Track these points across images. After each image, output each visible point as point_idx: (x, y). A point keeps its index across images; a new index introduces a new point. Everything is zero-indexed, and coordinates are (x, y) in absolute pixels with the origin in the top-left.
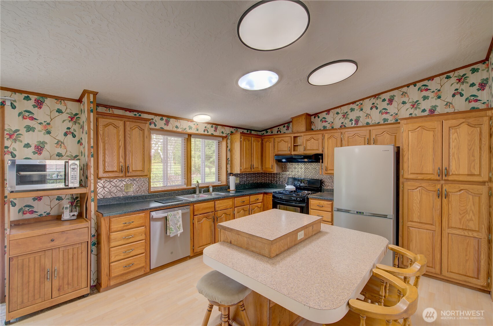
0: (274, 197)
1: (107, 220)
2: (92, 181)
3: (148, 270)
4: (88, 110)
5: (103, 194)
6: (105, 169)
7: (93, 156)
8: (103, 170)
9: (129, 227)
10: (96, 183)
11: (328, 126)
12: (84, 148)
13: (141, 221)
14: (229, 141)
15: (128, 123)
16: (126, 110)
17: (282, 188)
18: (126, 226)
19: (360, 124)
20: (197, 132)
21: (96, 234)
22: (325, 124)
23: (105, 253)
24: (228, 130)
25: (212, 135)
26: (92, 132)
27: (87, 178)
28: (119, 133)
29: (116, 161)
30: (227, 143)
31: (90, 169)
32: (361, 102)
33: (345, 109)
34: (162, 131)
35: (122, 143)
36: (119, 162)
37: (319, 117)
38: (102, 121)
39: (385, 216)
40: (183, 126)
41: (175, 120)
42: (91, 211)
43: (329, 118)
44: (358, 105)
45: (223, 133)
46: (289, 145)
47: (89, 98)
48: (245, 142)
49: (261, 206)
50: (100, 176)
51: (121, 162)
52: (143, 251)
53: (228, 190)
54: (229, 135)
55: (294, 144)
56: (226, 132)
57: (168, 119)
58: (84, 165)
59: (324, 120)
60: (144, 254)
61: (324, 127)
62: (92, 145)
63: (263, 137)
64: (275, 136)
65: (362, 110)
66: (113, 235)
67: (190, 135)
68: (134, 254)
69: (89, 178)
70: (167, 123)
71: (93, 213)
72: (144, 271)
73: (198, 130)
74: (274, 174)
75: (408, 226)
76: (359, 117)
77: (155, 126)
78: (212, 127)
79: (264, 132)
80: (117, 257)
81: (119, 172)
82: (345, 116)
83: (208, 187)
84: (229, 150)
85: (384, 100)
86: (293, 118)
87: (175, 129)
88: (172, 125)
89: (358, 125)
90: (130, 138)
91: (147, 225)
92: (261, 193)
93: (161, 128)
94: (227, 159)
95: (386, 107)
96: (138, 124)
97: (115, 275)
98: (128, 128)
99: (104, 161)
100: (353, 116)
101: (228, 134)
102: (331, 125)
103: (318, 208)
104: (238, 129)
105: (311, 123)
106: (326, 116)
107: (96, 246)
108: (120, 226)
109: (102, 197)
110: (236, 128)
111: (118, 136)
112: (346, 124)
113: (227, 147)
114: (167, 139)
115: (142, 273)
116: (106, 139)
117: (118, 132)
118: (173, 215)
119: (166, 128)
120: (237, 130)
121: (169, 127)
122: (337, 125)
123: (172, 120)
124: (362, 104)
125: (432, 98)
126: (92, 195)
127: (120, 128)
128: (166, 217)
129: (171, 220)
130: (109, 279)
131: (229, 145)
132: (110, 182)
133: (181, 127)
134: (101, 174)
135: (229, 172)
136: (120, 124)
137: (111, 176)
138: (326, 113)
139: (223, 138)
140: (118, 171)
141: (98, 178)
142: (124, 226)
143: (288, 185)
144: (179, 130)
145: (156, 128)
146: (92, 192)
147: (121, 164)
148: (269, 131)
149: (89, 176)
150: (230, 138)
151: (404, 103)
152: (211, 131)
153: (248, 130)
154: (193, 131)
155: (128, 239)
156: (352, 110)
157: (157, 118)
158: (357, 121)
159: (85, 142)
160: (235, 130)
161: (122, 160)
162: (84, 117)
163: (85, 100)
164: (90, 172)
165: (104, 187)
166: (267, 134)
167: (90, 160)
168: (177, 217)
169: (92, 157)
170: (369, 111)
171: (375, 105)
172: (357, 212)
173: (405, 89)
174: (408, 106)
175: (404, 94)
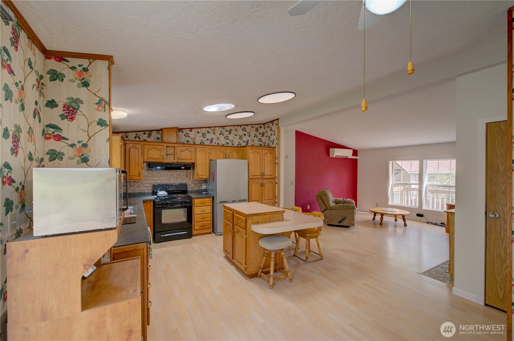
11: (191, 142)
19: (213, 144)
22: (188, 139)
32: (214, 128)
33: (204, 131)
37: (183, 132)
43: (192, 134)
44: (212, 130)
46: (162, 154)
55: (166, 153)
59: (187, 135)
61: (188, 141)
64: (143, 143)
65: (214, 134)
76: (213, 138)
82: (204, 135)
85: (227, 131)
86: (163, 129)
89: (212, 144)
95: (228, 135)
100: (209, 136)
102: (193, 140)
103: (201, 205)
106: (189, 133)
112: (204, 141)
122: (198, 142)
124: (214, 130)
125: (247, 136)
138: (189, 130)
156: (208, 132)
158: (211, 141)
170: (218, 136)
171: (222, 132)
172: (232, 201)
173: (236, 127)
174: (238, 137)
175: (236, 130)
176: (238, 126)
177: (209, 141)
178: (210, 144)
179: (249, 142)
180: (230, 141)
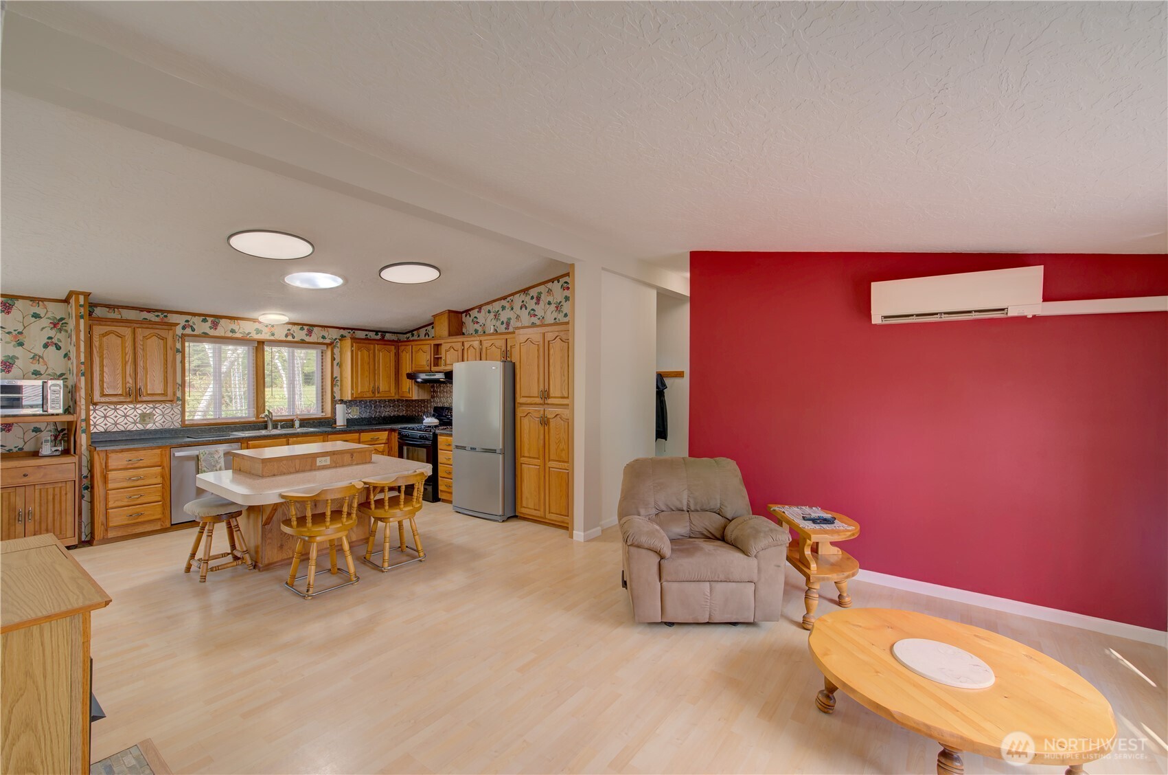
0: (399, 434)
1: (103, 455)
2: (83, 407)
3: (169, 525)
4: (76, 316)
5: (104, 427)
6: (103, 391)
7: (83, 374)
8: (101, 393)
9: (136, 465)
10: (88, 411)
12: (72, 363)
13: (157, 460)
14: (336, 351)
15: (139, 331)
16: (141, 310)
17: (419, 423)
18: (132, 464)
20: (272, 338)
21: (89, 475)
22: (476, 327)
23: (99, 497)
24: (335, 334)
25: (303, 342)
26: (82, 344)
27: (76, 403)
28: (125, 343)
29: (120, 382)
30: (333, 354)
31: (80, 391)
32: (512, 297)
33: (496, 306)
34: (205, 337)
35: (129, 357)
36: (125, 382)
37: (470, 316)
38: (98, 330)
39: (494, 451)
40: (245, 328)
41: (230, 321)
42: (81, 445)
43: (481, 317)
44: (508, 302)
45: (323, 337)
46: (429, 357)
47: (77, 300)
48: (359, 353)
49: (383, 449)
50: (95, 400)
51: (128, 382)
52: (159, 499)
53: (334, 425)
54: (338, 340)
55: (434, 355)
56: (330, 337)
57: (217, 320)
58: (72, 386)
59: (476, 319)
60: (160, 503)
61: (476, 332)
62: (83, 360)
63: (400, 344)
64: (413, 343)
65: (512, 309)
66: (111, 475)
67: (261, 344)
68: (146, 501)
69: (78, 403)
70: (215, 326)
71: (84, 447)
72: (162, 525)
73: (273, 335)
74: (413, 401)
75: (521, 463)
76: (510, 319)
77: (193, 330)
78: (302, 329)
79: (409, 335)
80: (117, 502)
81: (126, 396)
82: (497, 315)
83: (292, 421)
84: (338, 364)
85: (532, 298)
86: (434, 316)
87: (230, 335)
88: (224, 328)
90: (143, 350)
91: (165, 465)
92: (385, 430)
93: (203, 333)
94: (333, 379)
95: (534, 306)
96: (156, 331)
97: (115, 524)
98: (139, 338)
99: (102, 381)
100: (504, 316)
101: (336, 339)
102: (483, 327)
104: (356, 331)
105: (462, 324)
106: (478, 315)
107: (89, 490)
108: (123, 463)
109: (103, 430)
110: (352, 329)
111: (124, 348)
112: (498, 327)
113: (333, 359)
114: (220, 348)
115: (158, 527)
116: (105, 352)
117: (123, 343)
118: (209, 454)
119: (212, 332)
120: (354, 332)
121: (220, 332)
122: (489, 329)
123: (223, 322)
124: (512, 301)
126: (84, 425)
127: (127, 337)
128: (198, 456)
129: (204, 461)
130: (107, 530)
131: (337, 356)
132: (116, 409)
133: (241, 331)
134: (97, 398)
135: (338, 397)
136: (127, 332)
137: (115, 402)
138: (477, 310)
139: (327, 345)
140: (124, 394)
141: (91, 402)
142: (128, 464)
143: (427, 417)
144: (238, 335)
145: (195, 333)
146: (82, 420)
147: (128, 385)
148: (415, 333)
149: (78, 399)
150: (339, 345)
151: (549, 303)
152: (300, 335)
153: (377, 332)
154: (265, 336)
155: (134, 480)
156: (503, 308)
157: (197, 320)
159: (73, 355)
160: (349, 332)
161: (130, 380)
162: (72, 324)
163: (72, 301)
164: (80, 395)
165: (105, 417)
166: (413, 338)
167: (80, 380)
168: (216, 457)
169: (82, 376)
170: (519, 311)
171: (525, 303)
172: (471, 448)
173: (549, 285)
174: (553, 307)
175: (550, 291)
176: (552, 281)
177: (504, 326)
178: (507, 331)
179: (512, 322)
180: (539, 319)
